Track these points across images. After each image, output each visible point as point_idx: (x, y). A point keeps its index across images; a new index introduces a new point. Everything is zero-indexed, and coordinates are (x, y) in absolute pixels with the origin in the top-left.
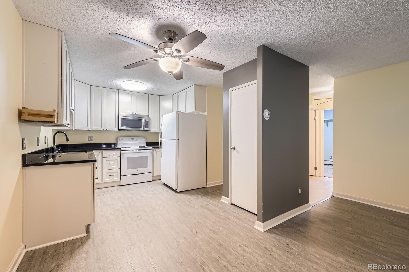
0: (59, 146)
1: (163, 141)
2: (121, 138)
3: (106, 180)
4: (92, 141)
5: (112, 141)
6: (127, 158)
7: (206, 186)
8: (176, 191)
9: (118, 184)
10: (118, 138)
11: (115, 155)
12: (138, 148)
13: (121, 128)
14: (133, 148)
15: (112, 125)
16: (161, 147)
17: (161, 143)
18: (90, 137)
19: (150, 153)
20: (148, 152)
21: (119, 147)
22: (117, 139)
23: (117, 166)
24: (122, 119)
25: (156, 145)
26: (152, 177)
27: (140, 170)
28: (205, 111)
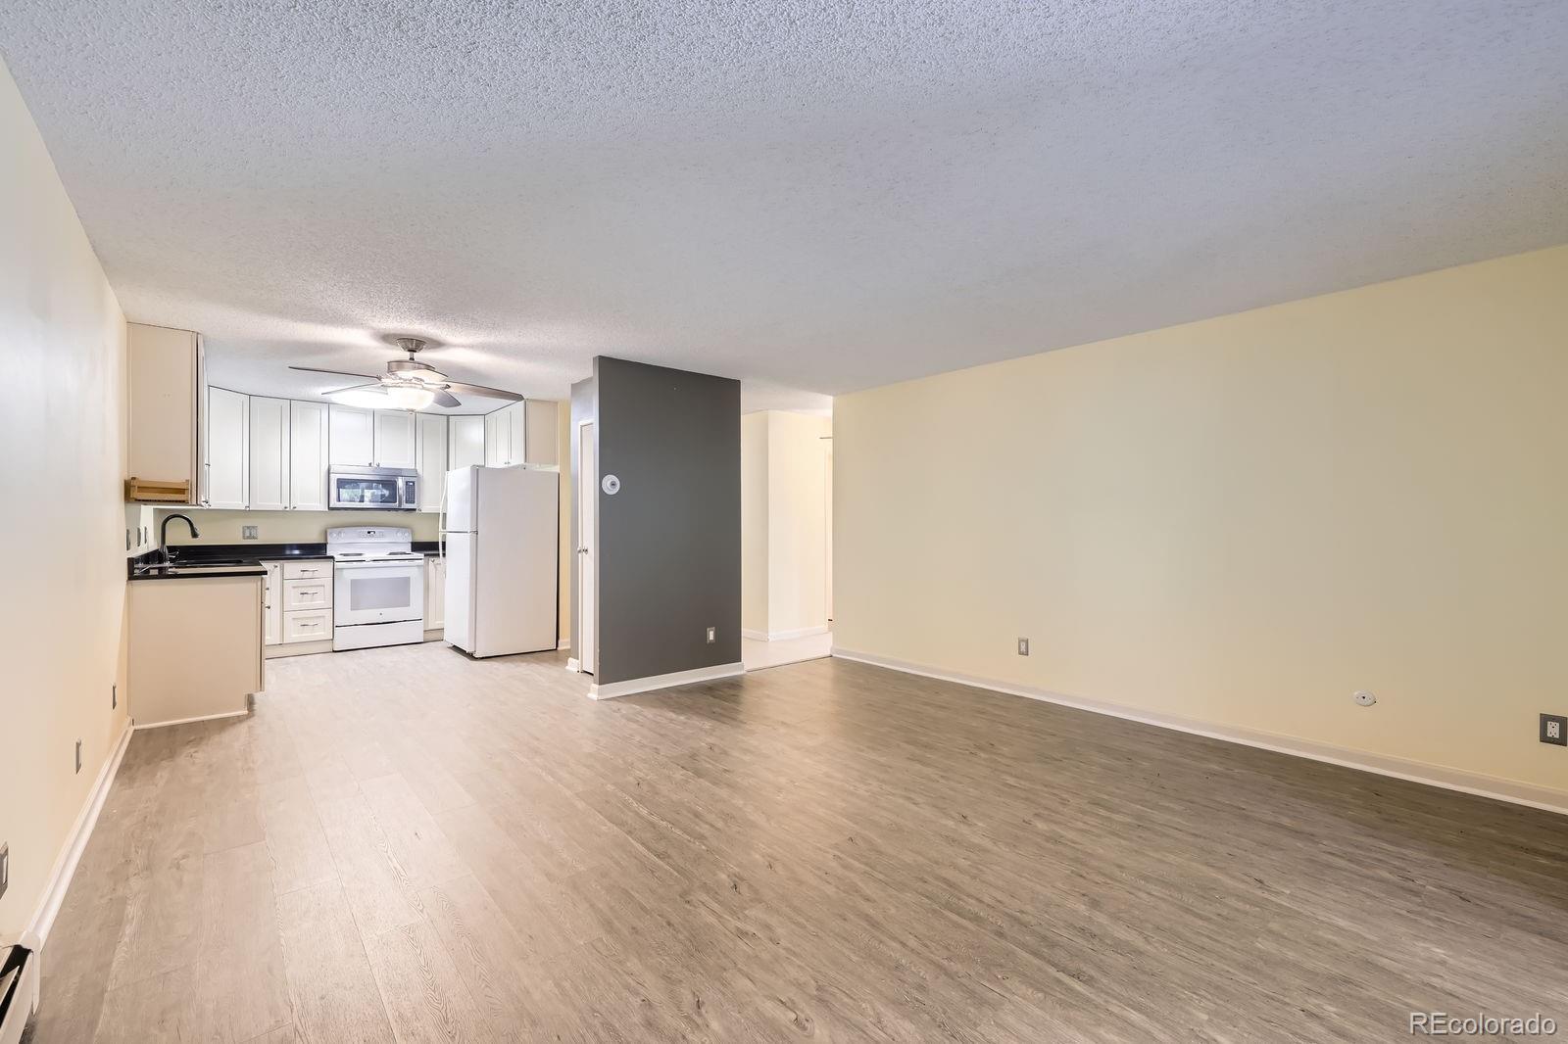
0: (172, 549)
1: (451, 540)
2: (339, 529)
3: (294, 635)
4: (254, 538)
5: (312, 537)
6: (352, 581)
7: (557, 646)
8: (471, 656)
9: (328, 647)
10: (329, 531)
11: (316, 574)
12: (384, 555)
13: (334, 503)
14: (368, 555)
15: (310, 495)
16: (444, 555)
17: (444, 544)
18: (248, 527)
19: (416, 569)
20: (414, 567)
21: (329, 554)
22: (326, 532)
23: (322, 600)
24: (338, 480)
25: (429, 548)
26: (425, 631)
27: (389, 614)
28: (555, 464)
